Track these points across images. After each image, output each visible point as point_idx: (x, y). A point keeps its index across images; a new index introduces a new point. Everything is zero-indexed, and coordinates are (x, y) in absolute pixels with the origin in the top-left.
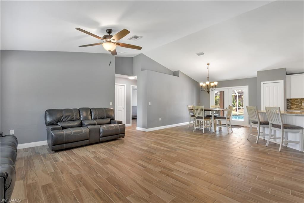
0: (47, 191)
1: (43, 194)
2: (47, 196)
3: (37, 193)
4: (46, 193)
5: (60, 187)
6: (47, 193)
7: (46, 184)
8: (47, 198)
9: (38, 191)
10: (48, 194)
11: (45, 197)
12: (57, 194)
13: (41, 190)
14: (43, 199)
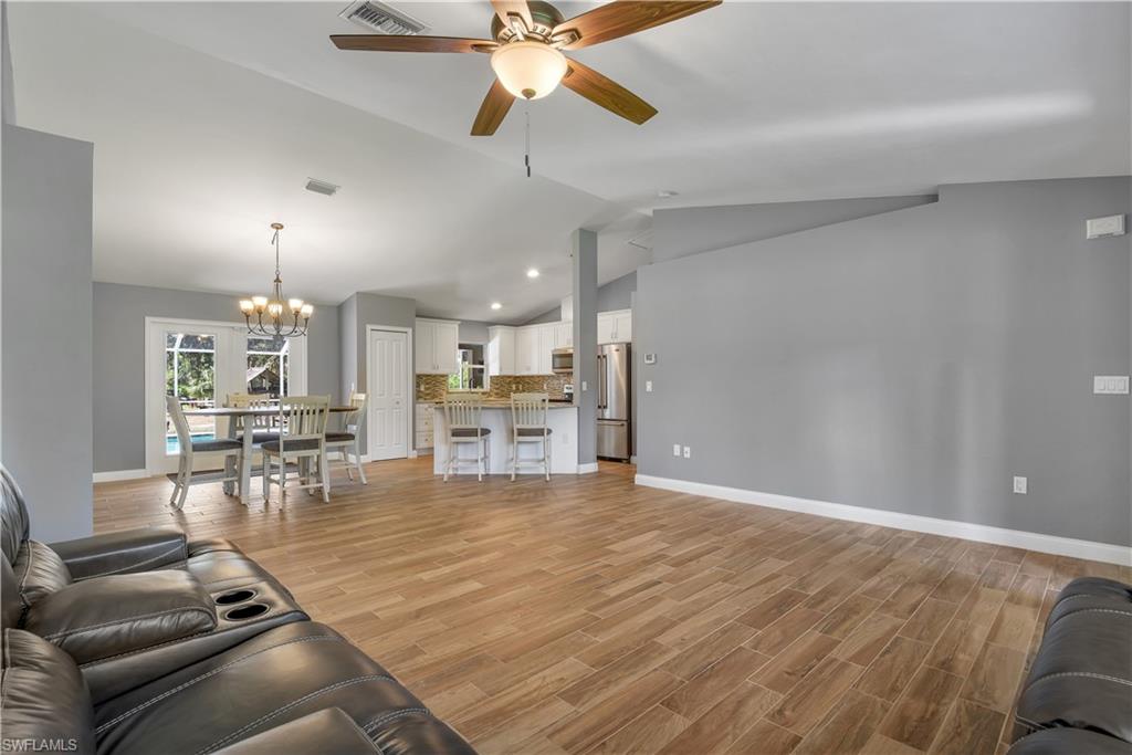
0: (923, 717)
1: (944, 716)
2: (938, 704)
3: (959, 734)
4: (933, 714)
5: (878, 699)
6: (929, 713)
7: (904, 746)
8: (943, 697)
9: (952, 739)
10: (932, 707)
11: (945, 704)
12: (907, 689)
13: (938, 737)
14: (954, 704)
